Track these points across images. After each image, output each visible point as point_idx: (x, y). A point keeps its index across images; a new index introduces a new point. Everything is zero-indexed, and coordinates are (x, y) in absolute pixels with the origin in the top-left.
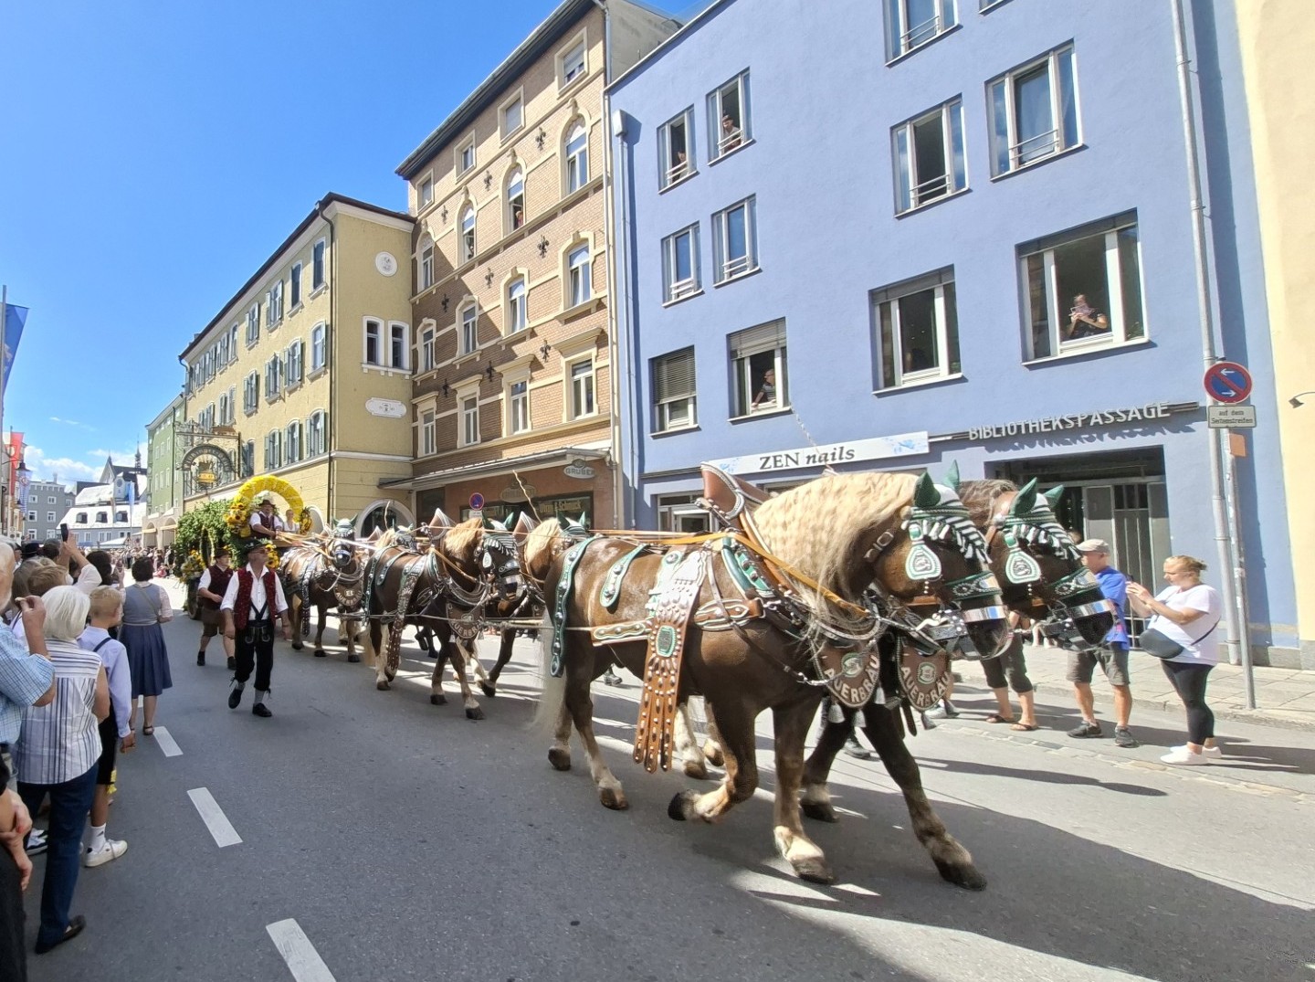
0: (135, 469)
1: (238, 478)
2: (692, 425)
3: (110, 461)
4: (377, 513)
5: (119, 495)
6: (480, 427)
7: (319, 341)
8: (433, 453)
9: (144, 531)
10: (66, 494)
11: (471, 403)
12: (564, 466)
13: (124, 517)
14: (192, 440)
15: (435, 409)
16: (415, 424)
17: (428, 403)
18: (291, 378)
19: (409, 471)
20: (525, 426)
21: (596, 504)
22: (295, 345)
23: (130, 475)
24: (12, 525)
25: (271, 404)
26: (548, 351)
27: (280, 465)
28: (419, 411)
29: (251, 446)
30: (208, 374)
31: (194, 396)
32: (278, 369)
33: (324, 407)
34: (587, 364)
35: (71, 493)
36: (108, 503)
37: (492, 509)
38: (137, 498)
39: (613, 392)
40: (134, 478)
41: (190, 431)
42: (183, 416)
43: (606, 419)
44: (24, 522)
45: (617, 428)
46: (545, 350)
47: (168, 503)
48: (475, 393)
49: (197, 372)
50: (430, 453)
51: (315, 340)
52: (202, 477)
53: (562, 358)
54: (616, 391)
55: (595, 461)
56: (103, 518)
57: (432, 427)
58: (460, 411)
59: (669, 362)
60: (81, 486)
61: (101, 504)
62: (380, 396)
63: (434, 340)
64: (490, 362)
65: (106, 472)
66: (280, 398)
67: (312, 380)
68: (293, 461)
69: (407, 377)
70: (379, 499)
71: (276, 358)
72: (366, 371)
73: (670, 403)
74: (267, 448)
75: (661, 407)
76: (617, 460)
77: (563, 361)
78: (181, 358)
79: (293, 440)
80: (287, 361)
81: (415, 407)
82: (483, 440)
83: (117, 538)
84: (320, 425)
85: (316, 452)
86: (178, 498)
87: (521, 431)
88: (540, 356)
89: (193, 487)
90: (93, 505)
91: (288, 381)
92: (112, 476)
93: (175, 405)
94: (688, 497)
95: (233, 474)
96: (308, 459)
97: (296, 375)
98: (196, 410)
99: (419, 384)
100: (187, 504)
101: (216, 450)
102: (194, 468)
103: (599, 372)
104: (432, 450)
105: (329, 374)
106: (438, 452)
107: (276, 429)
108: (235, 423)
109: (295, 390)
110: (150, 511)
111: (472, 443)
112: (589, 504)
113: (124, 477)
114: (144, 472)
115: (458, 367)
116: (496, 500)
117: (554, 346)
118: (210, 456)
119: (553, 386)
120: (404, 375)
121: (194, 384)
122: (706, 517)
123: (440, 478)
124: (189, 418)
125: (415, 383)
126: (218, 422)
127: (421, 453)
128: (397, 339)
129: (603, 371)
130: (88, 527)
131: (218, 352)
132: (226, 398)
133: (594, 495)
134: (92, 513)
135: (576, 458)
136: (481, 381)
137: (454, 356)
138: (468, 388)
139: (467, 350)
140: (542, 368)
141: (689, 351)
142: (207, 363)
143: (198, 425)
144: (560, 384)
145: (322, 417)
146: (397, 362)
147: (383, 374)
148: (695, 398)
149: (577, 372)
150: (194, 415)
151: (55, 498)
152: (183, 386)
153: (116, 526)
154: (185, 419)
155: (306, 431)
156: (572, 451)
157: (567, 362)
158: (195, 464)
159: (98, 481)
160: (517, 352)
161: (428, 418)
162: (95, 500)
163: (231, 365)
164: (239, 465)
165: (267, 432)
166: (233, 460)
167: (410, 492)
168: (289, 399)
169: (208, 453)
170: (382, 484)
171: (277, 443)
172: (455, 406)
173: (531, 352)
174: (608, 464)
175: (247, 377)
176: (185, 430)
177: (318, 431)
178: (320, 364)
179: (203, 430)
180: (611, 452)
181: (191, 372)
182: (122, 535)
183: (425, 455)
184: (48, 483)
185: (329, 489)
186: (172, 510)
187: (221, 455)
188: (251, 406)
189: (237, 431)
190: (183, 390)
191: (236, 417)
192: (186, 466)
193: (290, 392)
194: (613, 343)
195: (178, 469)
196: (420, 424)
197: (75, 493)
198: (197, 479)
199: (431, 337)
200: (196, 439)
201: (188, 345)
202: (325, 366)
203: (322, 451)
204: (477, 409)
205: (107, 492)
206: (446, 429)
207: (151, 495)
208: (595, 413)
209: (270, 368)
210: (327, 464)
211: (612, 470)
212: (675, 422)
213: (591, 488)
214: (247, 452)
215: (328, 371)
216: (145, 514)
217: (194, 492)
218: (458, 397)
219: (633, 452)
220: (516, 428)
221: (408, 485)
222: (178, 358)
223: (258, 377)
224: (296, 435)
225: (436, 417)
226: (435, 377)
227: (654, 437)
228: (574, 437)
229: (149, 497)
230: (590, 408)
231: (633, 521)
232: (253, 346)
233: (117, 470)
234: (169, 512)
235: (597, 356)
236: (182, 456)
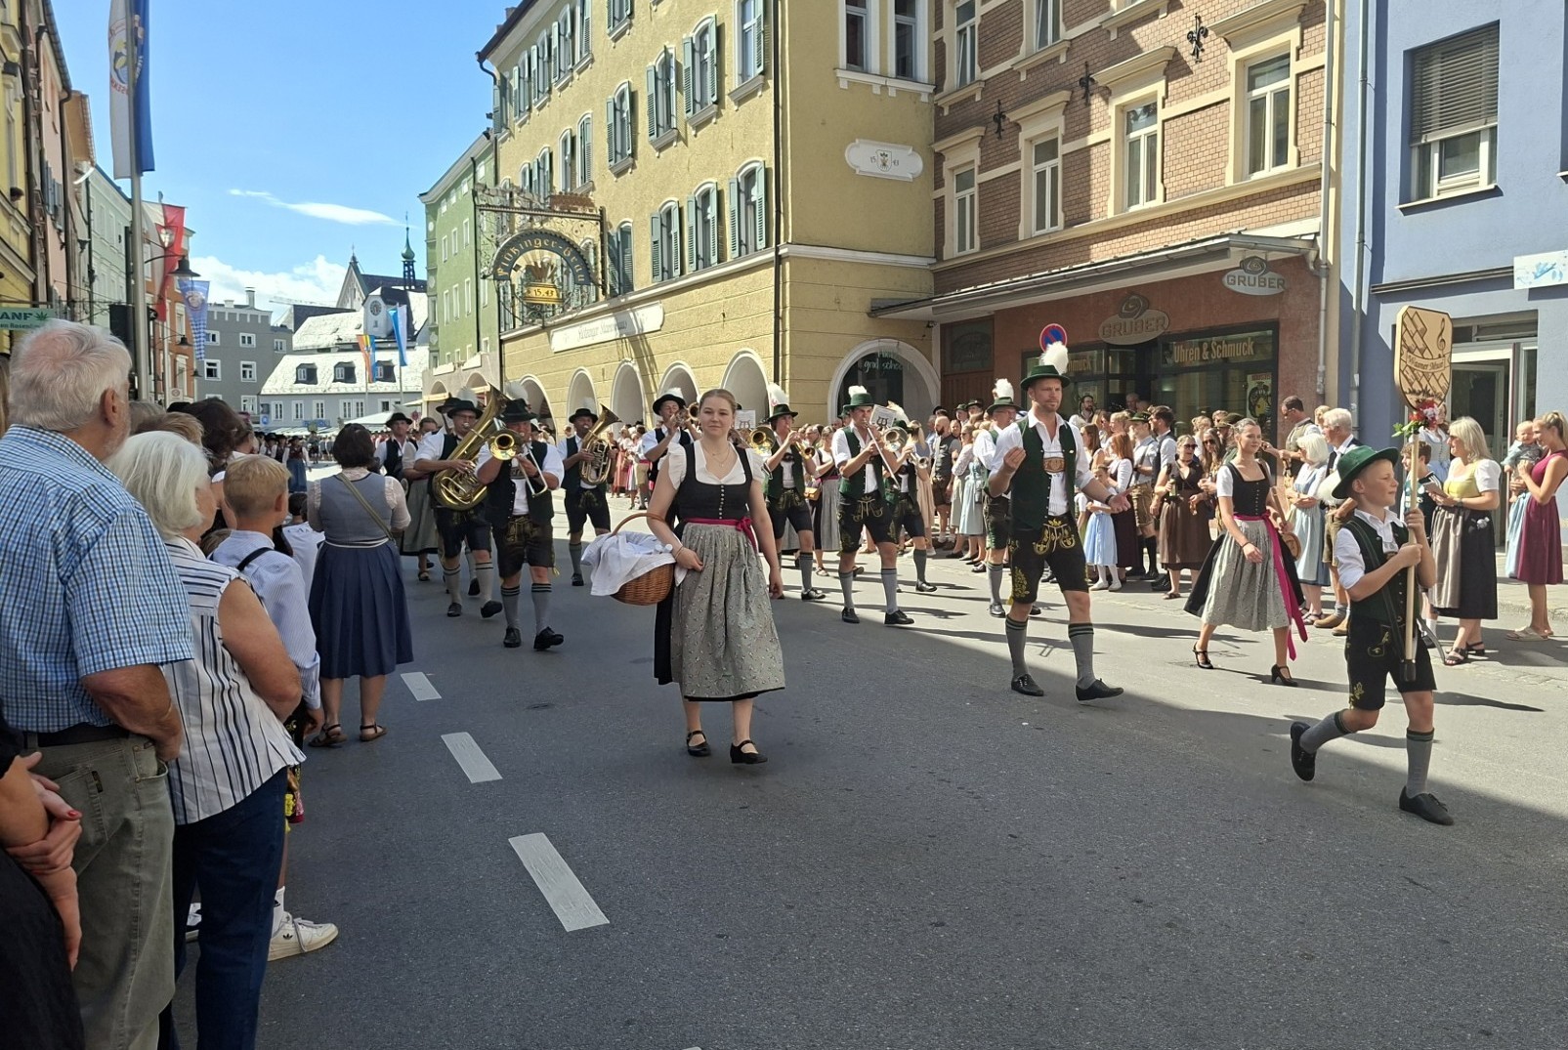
0: (403, 282)
1: (602, 298)
2: (1484, 186)
3: (354, 264)
4: (868, 364)
5: (376, 331)
6: (1064, 197)
7: (751, 22)
8: (974, 250)
9: (426, 398)
10: (274, 329)
11: (1047, 150)
12: (1224, 272)
13: (387, 372)
14: (511, 222)
15: (977, 162)
16: (938, 193)
17: (965, 152)
18: (698, 99)
19: (928, 282)
20: (1151, 196)
21: (1285, 344)
22: (705, 30)
23: (394, 292)
24: (175, 385)
25: (660, 150)
26: (1202, 40)
27: (682, 272)
28: (946, 165)
29: (625, 233)
30: (538, 89)
31: (511, 134)
32: (673, 80)
33: (763, 156)
34: (1279, 63)
35: (283, 326)
36: (356, 347)
37: (1084, 357)
38: (412, 337)
39: (1329, 122)
40: (403, 299)
41: (507, 203)
42: (493, 176)
43: (1312, 176)
44: (195, 381)
45: (1332, 191)
46: (1197, 37)
47: (471, 345)
48: (1057, 129)
49: (514, 83)
50: (968, 250)
51: (743, 21)
52: (533, 294)
53: (1230, 51)
54: (1334, 120)
55: (1285, 261)
56: (347, 373)
57: (972, 197)
58: (1026, 165)
59: (1445, 55)
60: (302, 313)
61: (343, 347)
62: (873, 135)
63: (977, 20)
64: (1087, 66)
65: (347, 290)
66: (679, 138)
67: (740, 102)
68: (707, 264)
69: (924, 98)
70: (870, 338)
71: (668, 56)
72: (843, 85)
73: (1441, 141)
74: (657, 238)
75: (1425, 150)
76: (1330, 258)
77: (1233, 57)
78: (482, 57)
79: (706, 222)
80: (689, 64)
81: (939, 158)
82: (1069, 224)
83: (375, 412)
84: (758, 193)
85: (751, 247)
86: (489, 338)
87: (1143, 205)
88: (1186, 49)
89: (517, 314)
90: (326, 350)
91: (695, 104)
92: (359, 295)
93: (476, 153)
94: (1469, 329)
95: (592, 288)
96: (736, 261)
97: (709, 93)
98: (515, 162)
99: (946, 113)
100: (507, 346)
101: (559, 242)
102: (516, 277)
103: (1302, 81)
104: (972, 246)
105: (771, 90)
106: (983, 248)
107: (672, 201)
108: (593, 189)
109: (708, 121)
110: (435, 360)
111: (1048, 228)
112: (1269, 348)
113: (382, 295)
114: (421, 287)
115: (1023, 78)
116: (1092, 339)
117: (1212, 28)
118: (547, 254)
119: (1209, 111)
120: (919, 94)
121: (511, 110)
122: (1501, 369)
123: (986, 297)
124: (504, 178)
125: (939, 109)
126: (559, 186)
127: (951, 249)
128: (904, 19)
129: (1310, 78)
130: (320, 392)
131: (555, 45)
132: (573, 139)
133: (1282, 325)
134: (325, 365)
135: (1250, 254)
136: (1068, 103)
137: (1016, 52)
138: (1041, 122)
139: (1043, 41)
140: (1190, 72)
141: (1489, 32)
142: (534, 67)
143: (522, 191)
144: (1223, 107)
145: (760, 177)
146: (904, 68)
147: (877, 90)
148: (1496, 127)
149: (1258, 81)
150: (512, 175)
151: (253, 337)
152: (489, 116)
153: (372, 390)
154: (496, 182)
155: (730, 205)
156: (1240, 240)
157: (1237, 61)
158: (518, 267)
159: (334, 305)
160: (1141, 43)
161: (964, 181)
162: (329, 340)
163: (579, 73)
164: (603, 272)
165: (655, 207)
166: (592, 262)
167: (929, 325)
168: (699, 141)
169: (543, 248)
170: (876, 310)
171: (675, 229)
172: (1016, 156)
173: (1168, 42)
174: (1312, 267)
175: (613, 96)
176: (496, 201)
177: (754, 204)
178: (755, 71)
179: (531, 202)
180: (1320, 239)
181: (503, 86)
182: (386, 407)
183: (956, 253)
184: (237, 306)
185: (777, 317)
186: (478, 356)
187: (568, 252)
188: (623, 154)
189: (598, 206)
190: (490, 123)
191: (595, 175)
192: (501, 272)
193: (698, 128)
194: (1333, 18)
195: (484, 277)
196: (950, 192)
197: (291, 327)
198: (524, 297)
199: (972, 15)
200: (519, 219)
201: (495, 32)
202: (762, 73)
203: (761, 245)
204: (1058, 162)
205: (350, 326)
206: (1000, 198)
207: (435, 330)
208: (1291, 164)
209: (656, 79)
210: (773, 269)
211: (1318, 278)
212: (1450, 181)
213: (1274, 315)
214: (617, 246)
215: (771, 83)
216: (427, 365)
217: (518, 323)
218: (1023, 136)
219: (1362, 241)
220: (1133, 199)
221: (926, 311)
222: (476, 57)
223: (633, 96)
224: (712, 211)
225: (979, 178)
226: (978, 98)
227: (1405, 211)
228: (1245, 213)
229: (433, 333)
230: (1280, 157)
231: (1356, 377)
232: (622, 33)
233: (370, 282)
234: (473, 361)
235: (1298, 50)
236: (490, 252)
